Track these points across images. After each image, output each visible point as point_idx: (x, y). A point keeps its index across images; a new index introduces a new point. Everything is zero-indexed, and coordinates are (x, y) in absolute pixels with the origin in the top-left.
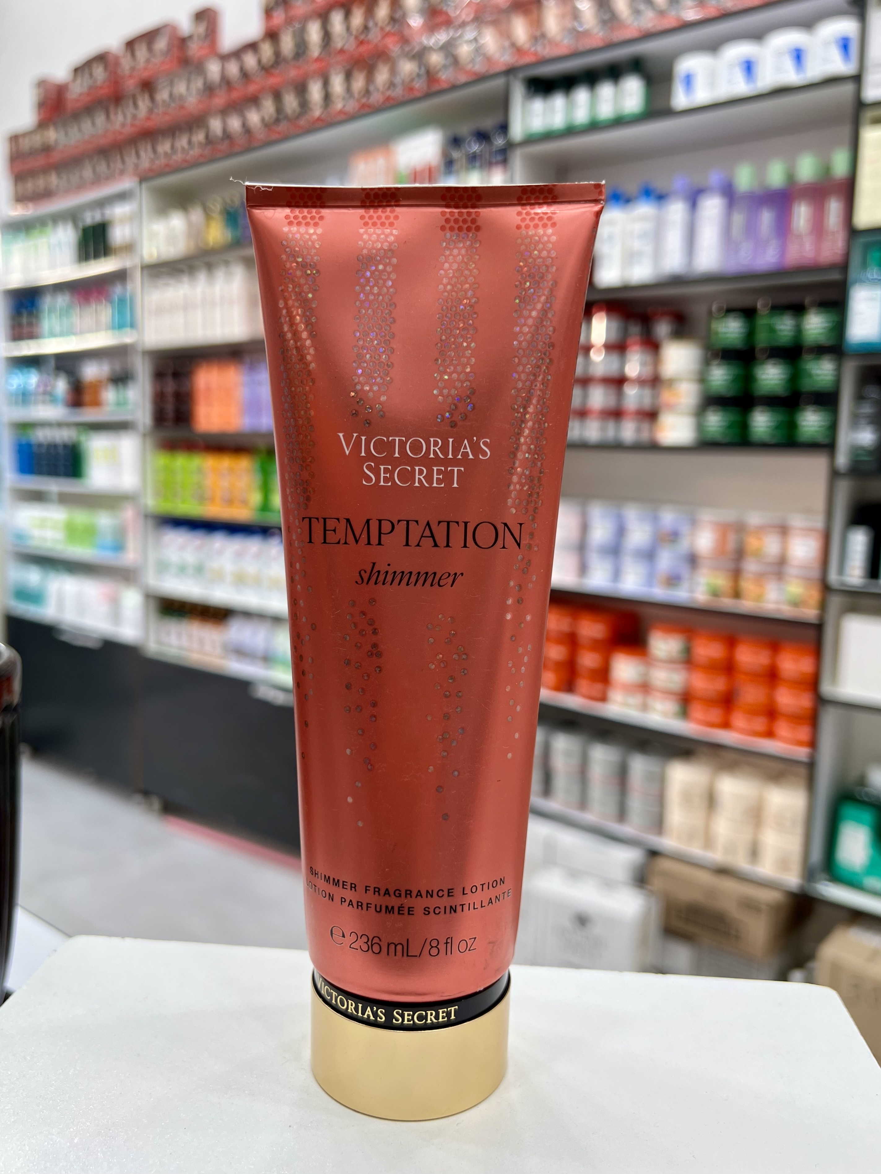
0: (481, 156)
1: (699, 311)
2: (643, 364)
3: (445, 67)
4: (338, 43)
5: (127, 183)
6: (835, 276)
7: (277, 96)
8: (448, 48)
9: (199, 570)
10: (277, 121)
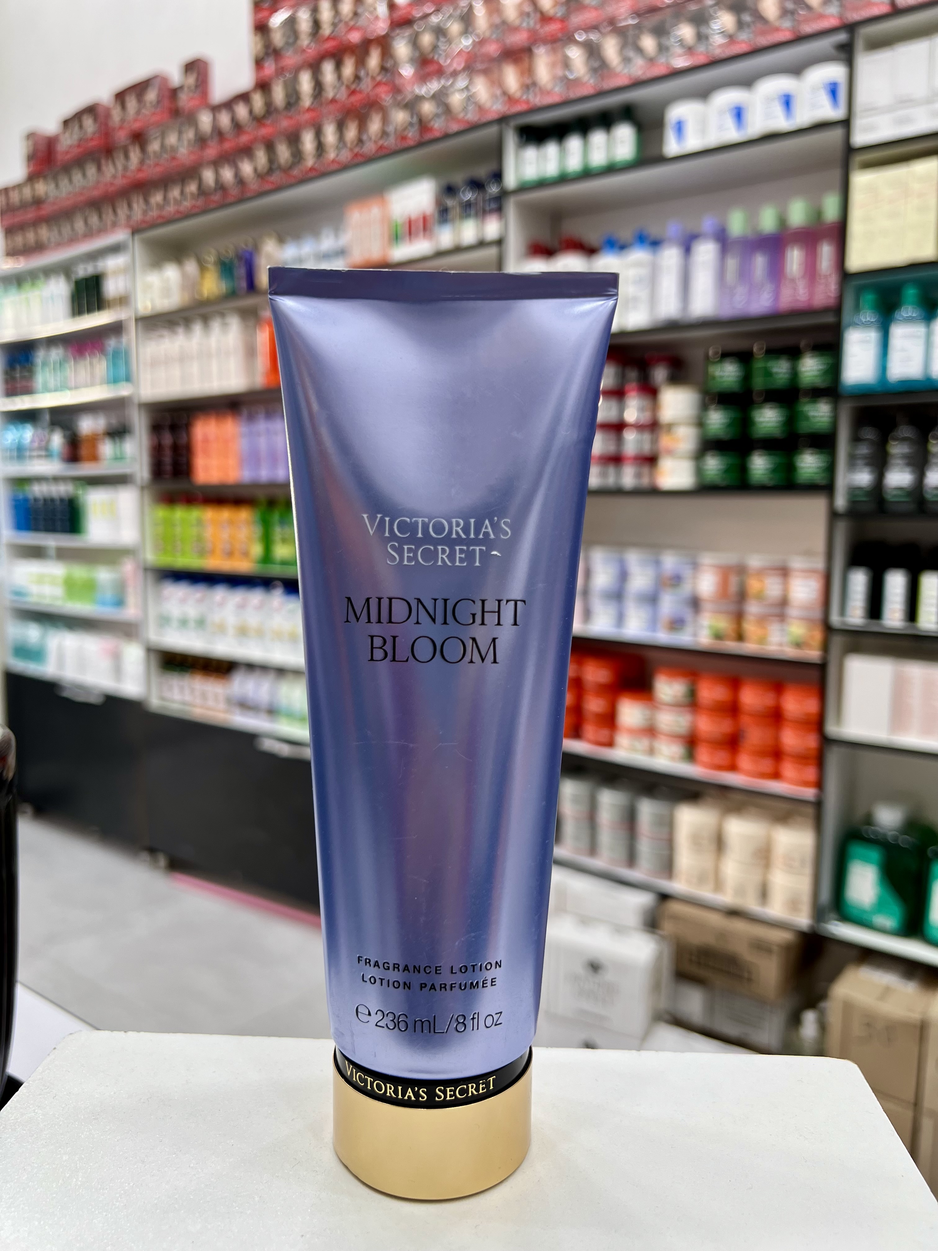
0: (476, 204)
1: (695, 355)
2: (641, 409)
3: (437, 115)
4: (330, 93)
5: (120, 236)
6: (830, 319)
7: (270, 147)
8: (439, 98)
9: (201, 623)
10: (270, 171)
